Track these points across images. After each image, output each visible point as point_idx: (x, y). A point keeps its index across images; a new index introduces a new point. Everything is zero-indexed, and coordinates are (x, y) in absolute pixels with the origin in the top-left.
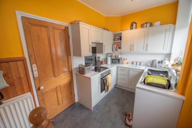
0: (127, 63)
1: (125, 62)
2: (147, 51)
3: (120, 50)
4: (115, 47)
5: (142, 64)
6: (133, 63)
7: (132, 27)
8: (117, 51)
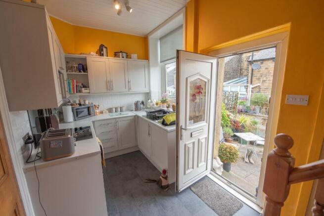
0: (102, 113)
1: (97, 111)
2: (130, 90)
3: (88, 91)
4: (75, 86)
5: (124, 109)
6: (110, 110)
7: (102, 52)
8: (80, 91)
